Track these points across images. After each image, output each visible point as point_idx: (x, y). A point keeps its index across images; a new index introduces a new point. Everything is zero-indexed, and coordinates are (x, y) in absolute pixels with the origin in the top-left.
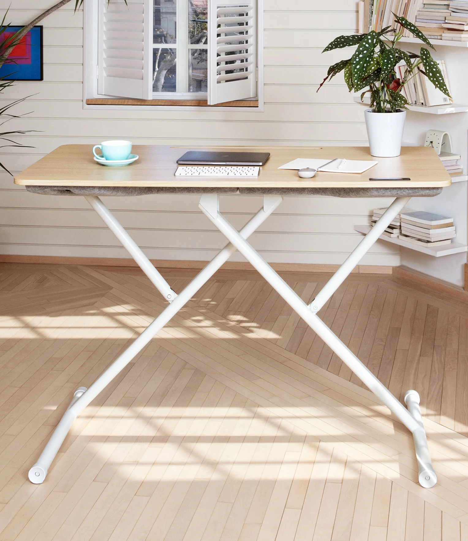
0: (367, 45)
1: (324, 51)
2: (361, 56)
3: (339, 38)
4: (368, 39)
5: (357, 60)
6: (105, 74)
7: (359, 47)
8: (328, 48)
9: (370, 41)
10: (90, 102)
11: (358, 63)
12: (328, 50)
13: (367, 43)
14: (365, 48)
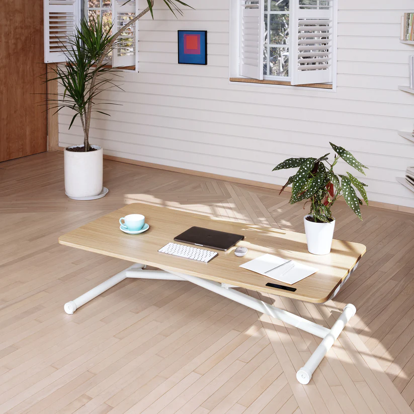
0: (306, 169)
1: (273, 170)
2: (300, 176)
3: (288, 160)
4: (307, 164)
5: (298, 179)
6: (243, 63)
7: (300, 169)
8: (277, 168)
9: (308, 166)
10: (232, 80)
11: (297, 181)
12: (276, 169)
13: (306, 167)
14: (304, 171)
